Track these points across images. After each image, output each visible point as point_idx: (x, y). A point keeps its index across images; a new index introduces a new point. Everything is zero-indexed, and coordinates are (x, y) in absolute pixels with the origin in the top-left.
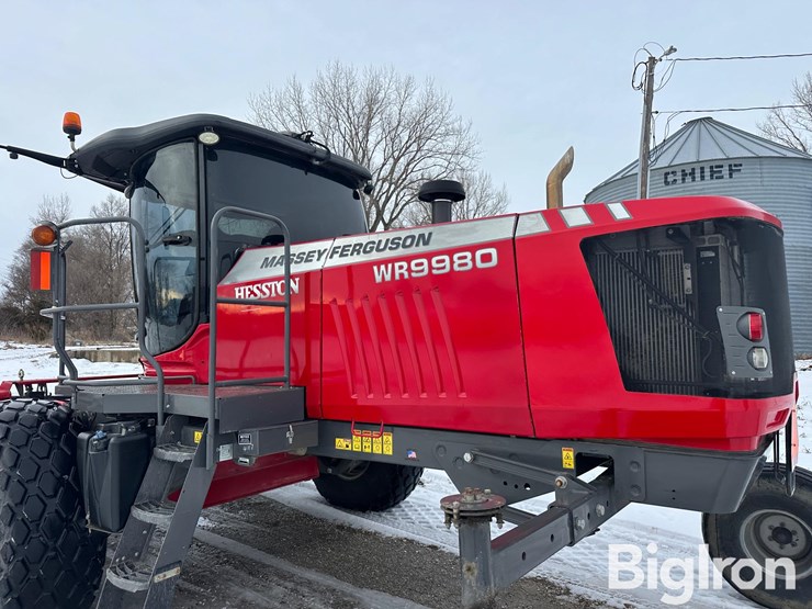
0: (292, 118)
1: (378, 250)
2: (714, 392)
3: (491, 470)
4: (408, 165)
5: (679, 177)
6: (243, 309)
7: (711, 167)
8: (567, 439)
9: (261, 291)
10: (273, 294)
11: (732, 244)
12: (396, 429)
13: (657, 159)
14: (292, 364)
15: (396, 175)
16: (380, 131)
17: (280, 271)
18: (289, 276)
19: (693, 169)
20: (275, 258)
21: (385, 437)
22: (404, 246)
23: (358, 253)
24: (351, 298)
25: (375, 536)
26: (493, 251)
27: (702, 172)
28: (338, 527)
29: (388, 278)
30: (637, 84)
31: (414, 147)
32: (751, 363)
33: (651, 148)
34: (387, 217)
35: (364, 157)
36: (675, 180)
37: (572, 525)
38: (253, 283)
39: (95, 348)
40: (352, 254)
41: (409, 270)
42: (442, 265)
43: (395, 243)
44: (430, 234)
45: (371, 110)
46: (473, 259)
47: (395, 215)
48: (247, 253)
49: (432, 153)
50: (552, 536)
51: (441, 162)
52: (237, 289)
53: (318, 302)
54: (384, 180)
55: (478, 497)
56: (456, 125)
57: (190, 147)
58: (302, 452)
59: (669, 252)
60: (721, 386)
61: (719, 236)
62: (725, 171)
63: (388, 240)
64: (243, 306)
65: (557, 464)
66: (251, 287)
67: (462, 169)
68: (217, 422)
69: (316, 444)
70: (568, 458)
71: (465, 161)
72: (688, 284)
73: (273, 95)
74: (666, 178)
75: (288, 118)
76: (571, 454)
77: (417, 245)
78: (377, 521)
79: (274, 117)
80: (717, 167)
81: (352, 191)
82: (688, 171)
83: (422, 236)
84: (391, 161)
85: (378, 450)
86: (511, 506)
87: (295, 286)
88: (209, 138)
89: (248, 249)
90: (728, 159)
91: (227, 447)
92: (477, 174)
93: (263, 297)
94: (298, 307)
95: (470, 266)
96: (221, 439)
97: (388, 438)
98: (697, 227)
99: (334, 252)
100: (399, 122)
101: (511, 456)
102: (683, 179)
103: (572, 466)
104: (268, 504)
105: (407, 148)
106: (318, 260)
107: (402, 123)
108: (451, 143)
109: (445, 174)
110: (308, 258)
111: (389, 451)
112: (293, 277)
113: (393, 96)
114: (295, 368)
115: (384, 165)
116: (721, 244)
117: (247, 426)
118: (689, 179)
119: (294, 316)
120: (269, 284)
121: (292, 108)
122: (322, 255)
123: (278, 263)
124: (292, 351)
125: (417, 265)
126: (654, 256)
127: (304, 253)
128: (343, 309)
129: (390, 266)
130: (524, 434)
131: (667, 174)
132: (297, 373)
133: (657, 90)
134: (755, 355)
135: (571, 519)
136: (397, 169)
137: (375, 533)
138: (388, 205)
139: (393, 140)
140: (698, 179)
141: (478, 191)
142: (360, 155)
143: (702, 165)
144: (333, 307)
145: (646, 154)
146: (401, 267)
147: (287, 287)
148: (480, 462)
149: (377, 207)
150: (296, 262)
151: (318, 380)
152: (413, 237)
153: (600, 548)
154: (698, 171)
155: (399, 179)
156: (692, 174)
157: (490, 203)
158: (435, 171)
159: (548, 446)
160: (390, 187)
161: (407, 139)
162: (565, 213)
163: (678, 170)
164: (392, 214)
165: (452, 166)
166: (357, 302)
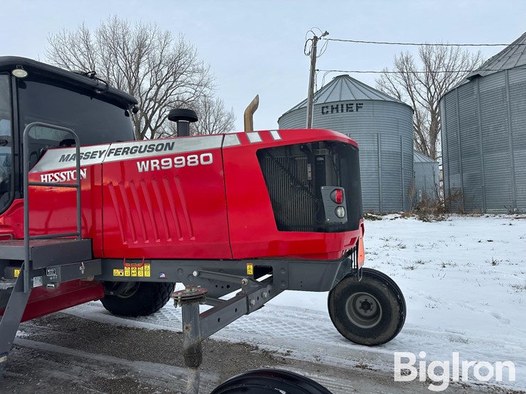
0: (82, 53)
1: (140, 152)
2: (320, 230)
3: (209, 279)
4: (168, 90)
5: (330, 110)
6: (47, 189)
7: (347, 105)
8: (249, 259)
9: (60, 177)
10: (69, 179)
11: (333, 154)
12: (152, 261)
13: (317, 99)
14: (83, 225)
15: (159, 97)
16: (147, 66)
17: (73, 164)
18: (79, 168)
19: (338, 105)
20: (69, 155)
21: (145, 267)
22: (157, 150)
23: (127, 154)
24: (123, 182)
25: (142, 330)
26: (210, 155)
27: (342, 107)
28: (118, 327)
29: (147, 169)
30: (307, 52)
31: (171, 79)
32: (337, 215)
33: (315, 92)
34: (153, 125)
35: (135, 83)
36: (328, 112)
37: (248, 303)
38: (54, 172)
40: (122, 154)
41: (160, 165)
42: (180, 163)
43: (151, 148)
44: (173, 143)
45: (140, 51)
46: (199, 159)
47: (159, 123)
48: (49, 151)
49: (184, 84)
50: (236, 310)
51: (190, 90)
52: (42, 176)
53: (100, 185)
54: (151, 100)
55: (193, 289)
56: (200, 67)
58: (91, 279)
59: (300, 157)
60: (323, 226)
61: (325, 149)
62: (354, 107)
63: (146, 146)
64: (47, 187)
65: (244, 273)
66: (52, 174)
67: (205, 96)
68: (31, 262)
69: (100, 274)
70: (250, 269)
71: (207, 91)
72: (310, 175)
73: (67, 35)
74: (323, 110)
75: (79, 53)
76: (252, 267)
77: (165, 150)
78: (144, 321)
79: (67, 51)
80: (350, 104)
81: (124, 111)
82: (335, 107)
83: (168, 144)
84: (155, 87)
85: (140, 274)
86: (220, 298)
87: (83, 174)
88: (20, 73)
89: (49, 149)
90: (356, 100)
91: (39, 278)
92: (215, 100)
93: (61, 181)
94: (87, 187)
95: (197, 163)
96: (34, 273)
97: (148, 267)
98: (316, 145)
99: (110, 152)
100: (161, 61)
101: (220, 271)
102: (332, 111)
103: (252, 273)
104: (69, 318)
105: (167, 79)
106: (100, 157)
107: (163, 62)
108: (197, 77)
109: (193, 99)
110: (93, 156)
111: (148, 274)
112: (82, 168)
113: (156, 44)
114: (85, 228)
115: (150, 89)
116: (327, 153)
117: (51, 264)
118: (335, 111)
119: (83, 193)
120: (65, 173)
121: (82, 46)
122: (101, 154)
123: (71, 159)
124: (82, 216)
125: (165, 162)
126: (293, 159)
127: (90, 153)
128: (117, 189)
129: (148, 162)
130: (226, 258)
131: (323, 108)
132: (87, 231)
133: (319, 56)
134: (339, 211)
135: (248, 300)
136: (160, 93)
137: (143, 329)
138: (154, 117)
139: (156, 73)
140: (340, 111)
141: (216, 111)
142: (133, 82)
143: (342, 103)
144: (110, 187)
145: (312, 95)
146: (155, 163)
147: (77, 175)
148: (203, 276)
149: (146, 118)
150: (84, 158)
151: (101, 234)
152: (163, 145)
153: (277, 322)
154: (340, 107)
155: (161, 100)
156: (337, 108)
157: (223, 119)
158: (186, 96)
159: (240, 263)
160: (155, 105)
161: (166, 73)
162: (249, 135)
163: (329, 105)
164: (157, 123)
165: (198, 93)
166: (127, 184)
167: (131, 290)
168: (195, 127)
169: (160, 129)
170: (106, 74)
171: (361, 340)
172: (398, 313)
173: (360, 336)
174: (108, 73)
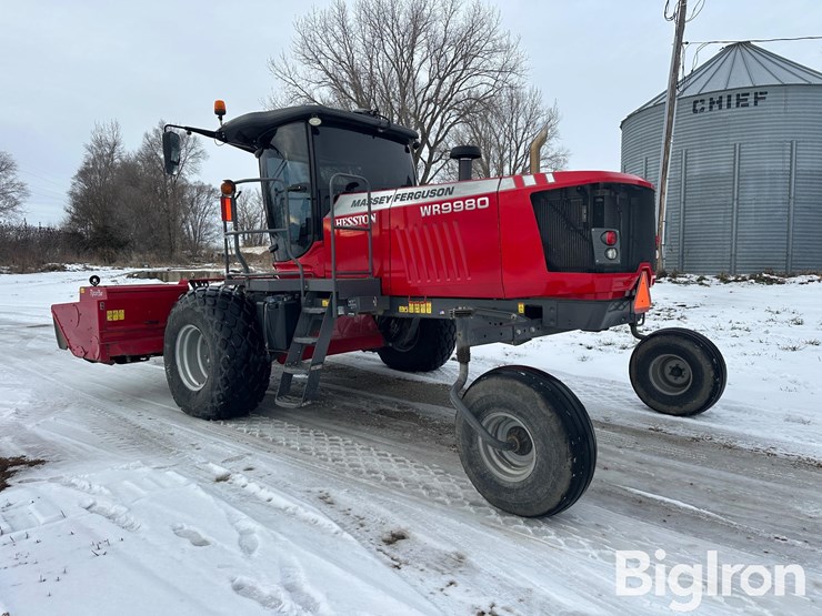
0: (337, 39)
1: (423, 197)
2: (590, 271)
4: (454, 83)
5: (707, 105)
7: (738, 95)
8: (521, 299)
9: (353, 221)
10: (360, 223)
12: (433, 299)
13: (685, 89)
15: (441, 96)
16: (425, 49)
17: (365, 209)
18: (370, 212)
19: (721, 97)
20: (360, 200)
21: (427, 304)
22: (438, 195)
23: (411, 199)
24: (407, 225)
26: (487, 199)
27: (729, 100)
29: (429, 214)
30: (670, 15)
31: (460, 66)
32: (607, 257)
33: (680, 78)
34: (432, 139)
35: (408, 78)
36: (703, 108)
38: (347, 216)
39: (165, 269)
40: (407, 199)
41: (441, 209)
43: (433, 193)
44: (453, 188)
45: (416, 28)
46: (476, 203)
47: (441, 136)
48: (341, 196)
49: (478, 72)
50: (501, 333)
52: (337, 220)
53: (388, 228)
54: (430, 101)
56: (504, 41)
57: (301, 125)
58: (381, 313)
59: (576, 199)
61: (605, 190)
62: (751, 99)
63: (429, 191)
64: (341, 231)
66: (346, 219)
67: (511, 87)
68: (337, 293)
69: (389, 308)
70: (522, 308)
71: (513, 78)
72: (584, 217)
73: (317, 16)
74: (694, 106)
75: (333, 40)
76: (523, 306)
77: (445, 194)
79: (318, 39)
80: (743, 95)
81: (404, 147)
82: (716, 99)
83: (448, 189)
84: (437, 81)
85: (423, 311)
87: (373, 219)
88: (315, 121)
89: (342, 194)
90: (754, 87)
91: (342, 307)
92: (527, 91)
93: (354, 225)
94: (375, 232)
95: (474, 207)
96: (339, 303)
97: (429, 305)
99: (397, 198)
100: (445, 40)
101: (494, 309)
102: (711, 107)
103: (523, 312)
105: (454, 66)
106: (387, 202)
107: (448, 41)
108: (498, 59)
109: (492, 93)
110: (381, 201)
111: (429, 311)
112: (373, 213)
113: (439, 13)
115: (429, 85)
117: (352, 297)
118: (716, 107)
119: (374, 239)
120: (357, 217)
121: (336, 28)
122: (390, 199)
123: (362, 204)
125: (445, 206)
126: (568, 201)
127: (379, 198)
128: (402, 232)
129: (430, 206)
130: (499, 298)
131: (696, 102)
134: (610, 252)
135: (513, 329)
136: (442, 89)
139: (438, 59)
140: (725, 107)
141: (528, 108)
142: (405, 77)
143: (729, 93)
144: (397, 231)
145: (674, 84)
146: (436, 208)
147: (368, 219)
149: (422, 130)
150: (374, 204)
151: (389, 274)
152: (443, 190)
154: (725, 100)
155: (444, 99)
156: (720, 102)
157: (540, 121)
158: (482, 89)
159: (511, 303)
160: (435, 108)
161: (452, 56)
162: (525, 178)
163: (707, 98)
164: (438, 136)
165: (499, 84)
166: (410, 227)
167: (409, 344)
168: (493, 137)
169: (442, 146)
170: (368, 68)
171: (665, 407)
172: (711, 380)
173: (664, 403)
174: (371, 65)
